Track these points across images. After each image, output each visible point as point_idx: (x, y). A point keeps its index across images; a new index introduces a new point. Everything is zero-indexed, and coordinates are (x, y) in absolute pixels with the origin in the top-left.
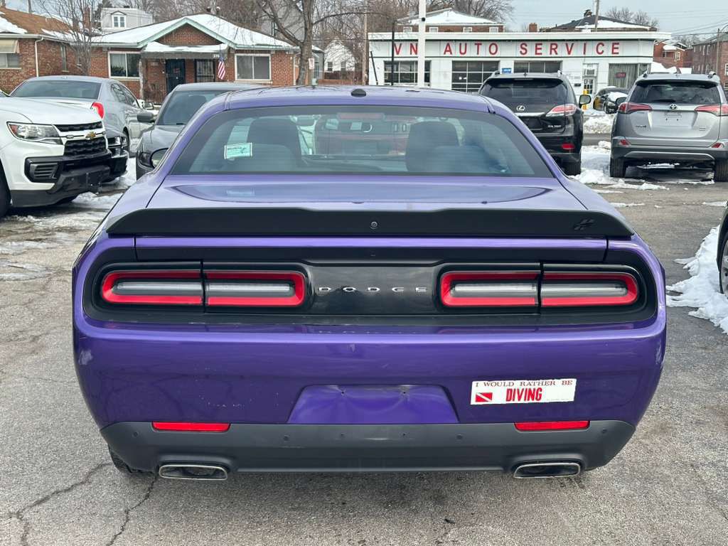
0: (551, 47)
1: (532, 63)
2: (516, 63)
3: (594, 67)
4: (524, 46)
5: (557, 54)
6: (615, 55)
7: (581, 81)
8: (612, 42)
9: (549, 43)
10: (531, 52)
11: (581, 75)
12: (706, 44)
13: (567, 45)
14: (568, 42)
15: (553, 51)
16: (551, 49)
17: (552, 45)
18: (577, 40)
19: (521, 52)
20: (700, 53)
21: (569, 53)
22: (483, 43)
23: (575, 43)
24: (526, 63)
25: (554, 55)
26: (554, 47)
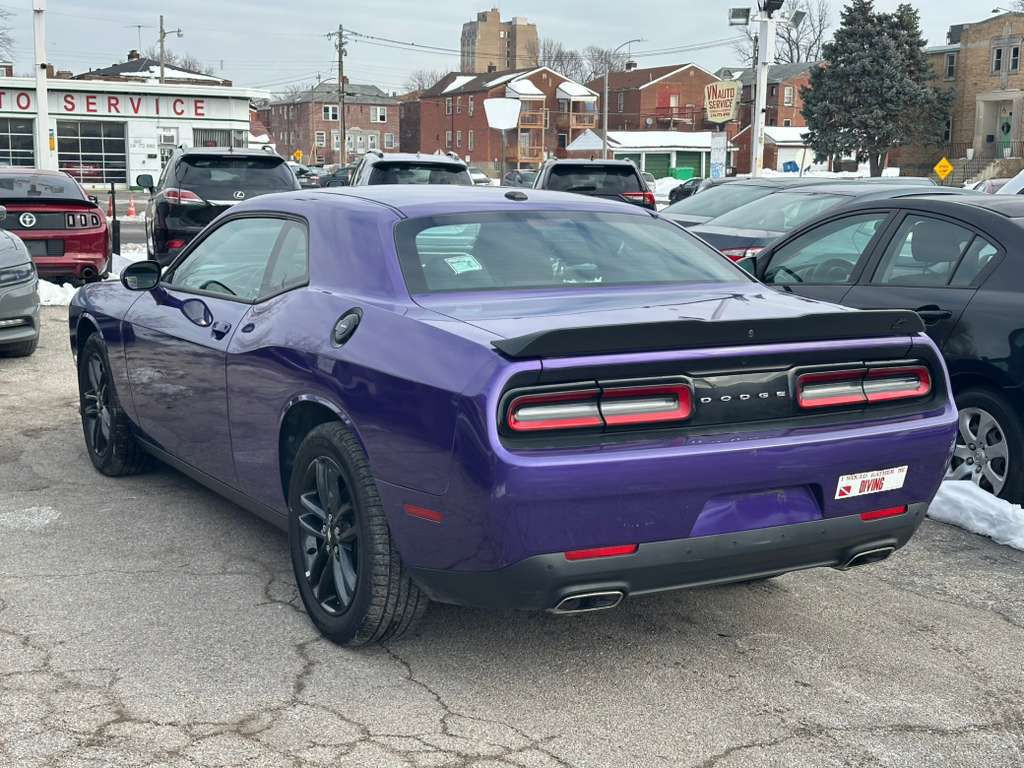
0: (109, 101)
1: (83, 123)
2: (59, 123)
3: (173, 133)
4: (69, 99)
5: (118, 111)
6: (199, 117)
7: (156, 151)
8: (193, 99)
9: (106, 96)
10: (80, 108)
11: (156, 142)
12: (288, 105)
13: (131, 100)
14: (134, 97)
15: (112, 108)
16: (110, 105)
17: (110, 98)
18: (145, 94)
19: (66, 107)
20: (281, 117)
21: (136, 111)
22: (7, 92)
23: (143, 98)
24: (75, 123)
25: (114, 112)
26: (113, 101)
